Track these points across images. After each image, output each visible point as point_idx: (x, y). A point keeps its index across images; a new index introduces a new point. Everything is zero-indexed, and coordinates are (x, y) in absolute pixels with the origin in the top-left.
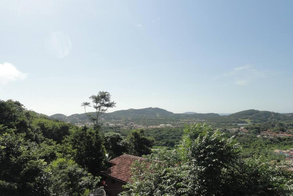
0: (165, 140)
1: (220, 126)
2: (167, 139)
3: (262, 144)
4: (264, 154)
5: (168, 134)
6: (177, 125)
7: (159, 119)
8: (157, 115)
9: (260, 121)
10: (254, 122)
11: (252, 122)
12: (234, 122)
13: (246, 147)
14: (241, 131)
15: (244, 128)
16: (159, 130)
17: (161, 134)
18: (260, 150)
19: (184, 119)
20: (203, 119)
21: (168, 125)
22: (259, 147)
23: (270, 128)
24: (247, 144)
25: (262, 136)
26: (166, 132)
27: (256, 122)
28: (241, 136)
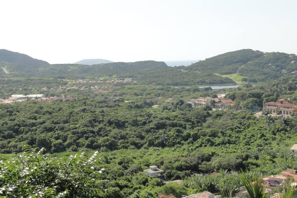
0: (25, 136)
1: (170, 93)
2: (30, 133)
3: (264, 132)
4: (268, 157)
5: (34, 121)
6: (58, 96)
7: (10, 80)
8: (2, 70)
9: (263, 77)
10: (250, 81)
11: (245, 80)
12: (203, 83)
13: (229, 142)
14: (219, 104)
15: (225, 97)
16: (8, 111)
17: (14, 120)
18: (260, 148)
19: (77, 78)
20: (126, 77)
21: (34, 96)
22: (259, 142)
23: (285, 94)
24: (230, 136)
25: (266, 115)
26: (29, 116)
27: (255, 81)
28: (219, 116)
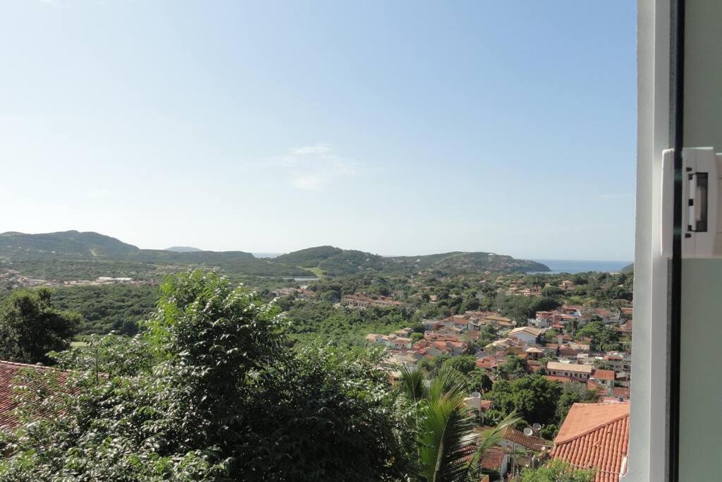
0: (111, 318)
1: (256, 282)
2: (116, 315)
3: (342, 322)
4: (346, 345)
5: (122, 304)
6: (147, 280)
7: (98, 263)
8: (91, 252)
9: (341, 271)
10: (330, 275)
11: (325, 274)
12: (287, 274)
13: (311, 330)
14: (302, 295)
15: (308, 288)
16: (95, 293)
17: (101, 302)
18: (339, 336)
19: (165, 264)
20: (215, 265)
21: (122, 279)
22: (336, 331)
23: (361, 288)
24: (311, 324)
25: (344, 306)
26: (117, 298)
27: (333, 275)
28: (301, 305)
